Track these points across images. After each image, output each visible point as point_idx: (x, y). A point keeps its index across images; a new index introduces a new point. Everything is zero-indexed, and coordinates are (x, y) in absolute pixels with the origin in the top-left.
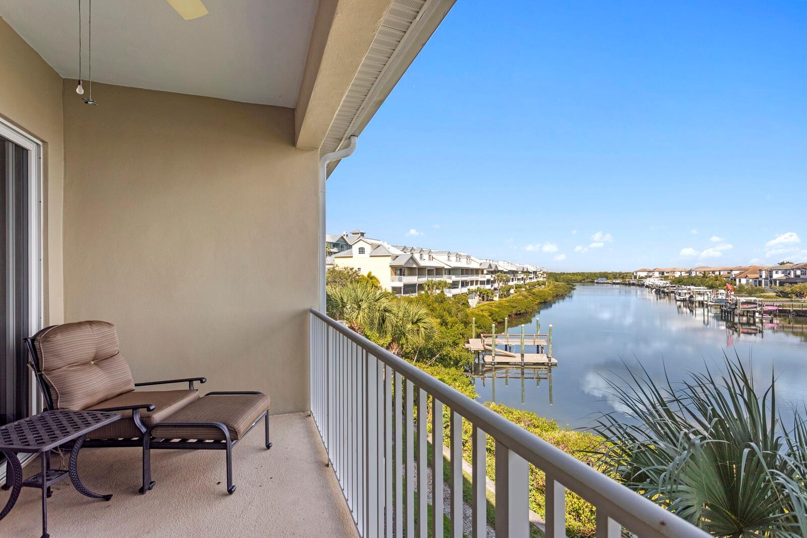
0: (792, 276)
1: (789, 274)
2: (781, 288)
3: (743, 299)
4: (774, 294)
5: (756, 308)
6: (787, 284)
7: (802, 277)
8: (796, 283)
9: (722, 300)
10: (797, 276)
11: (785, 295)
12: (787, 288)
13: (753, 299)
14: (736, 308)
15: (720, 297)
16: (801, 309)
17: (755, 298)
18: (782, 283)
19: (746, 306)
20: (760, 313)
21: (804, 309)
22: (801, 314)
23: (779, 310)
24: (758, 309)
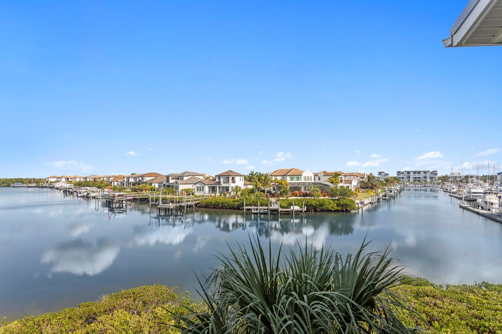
0: (138, 180)
1: (136, 179)
2: (134, 187)
3: (117, 194)
4: (130, 190)
5: (124, 198)
6: (137, 185)
7: (142, 181)
8: (140, 184)
9: (106, 195)
10: (140, 181)
11: (135, 190)
12: (137, 187)
13: (122, 193)
14: (114, 199)
15: (105, 193)
16: (142, 197)
17: (123, 193)
18: (134, 185)
19: (119, 198)
20: (125, 201)
21: (144, 197)
22: (142, 200)
23: (133, 198)
24: (125, 199)
